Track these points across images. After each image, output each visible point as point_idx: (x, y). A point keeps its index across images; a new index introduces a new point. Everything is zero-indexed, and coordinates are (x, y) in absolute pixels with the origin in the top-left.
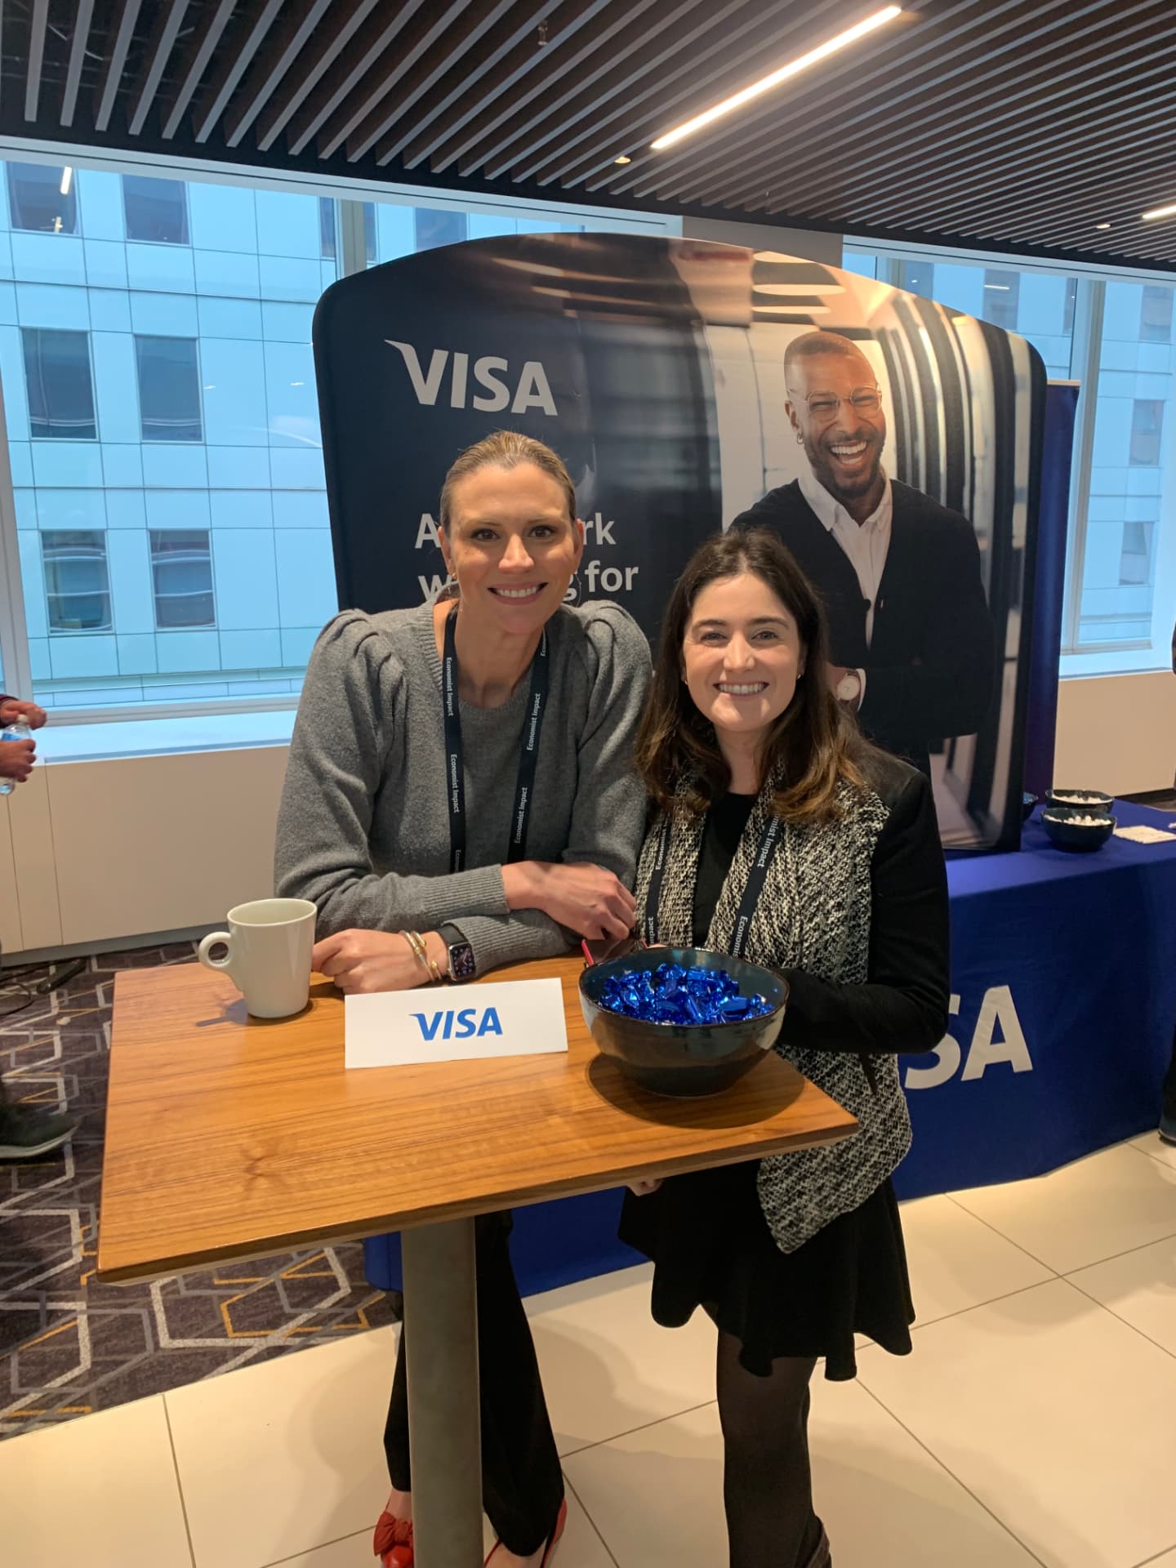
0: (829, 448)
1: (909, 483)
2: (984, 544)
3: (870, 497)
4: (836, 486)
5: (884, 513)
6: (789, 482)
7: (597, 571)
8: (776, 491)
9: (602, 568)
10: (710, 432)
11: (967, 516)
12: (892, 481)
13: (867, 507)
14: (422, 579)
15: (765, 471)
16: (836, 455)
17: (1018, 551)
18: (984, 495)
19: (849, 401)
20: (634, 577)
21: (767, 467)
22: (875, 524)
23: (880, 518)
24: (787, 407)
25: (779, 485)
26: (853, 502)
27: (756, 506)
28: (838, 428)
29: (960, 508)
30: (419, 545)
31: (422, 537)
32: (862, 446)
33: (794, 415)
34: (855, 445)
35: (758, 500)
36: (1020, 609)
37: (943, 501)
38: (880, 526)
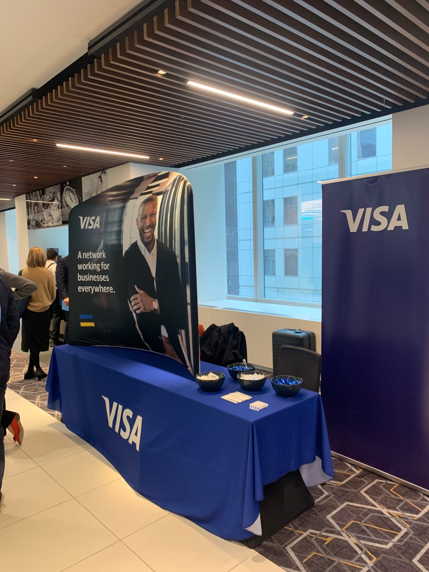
0: (143, 231)
1: (160, 240)
2: (179, 260)
3: (151, 245)
4: (145, 242)
5: (155, 250)
6: (135, 241)
7: (103, 264)
8: (133, 244)
9: (104, 264)
10: (122, 229)
11: (174, 251)
12: (157, 240)
13: (151, 248)
14: (78, 265)
15: (131, 238)
16: (145, 233)
17: (187, 263)
18: (178, 243)
19: (150, 216)
20: (109, 266)
21: (131, 237)
22: (153, 253)
23: (154, 251)
24: (137, 219)
25: (133, 242)
26: (148, 246)
27: (129, 248)
28: (146, 224)
29: (172, 248)
30: (78, 258)
31: (79, 256)
32: (150, 229)
33: (138, 222)
34: (149, 229)
35: (129, 247)
36: (189, 285)
37: (168, 246)
38: (154, 254)
